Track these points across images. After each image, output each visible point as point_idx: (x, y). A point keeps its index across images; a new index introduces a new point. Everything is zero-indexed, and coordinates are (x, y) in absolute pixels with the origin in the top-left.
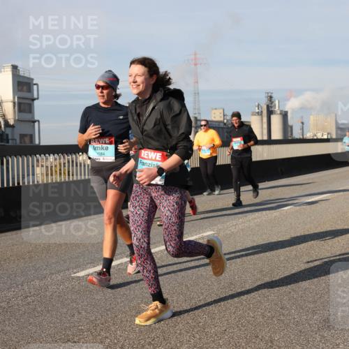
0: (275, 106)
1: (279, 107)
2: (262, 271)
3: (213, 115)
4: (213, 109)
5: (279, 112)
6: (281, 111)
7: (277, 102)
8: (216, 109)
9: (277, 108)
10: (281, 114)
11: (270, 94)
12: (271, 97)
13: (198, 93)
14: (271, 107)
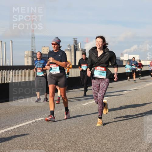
0: (79, 46)
1: (81, 47)
2: (70, 141)
3: (43, 51)
4: (43, 47)
5: (80, 50)
6: (82, 49)
7: (79, 44)
8: (44, 47)
9: (80, 47)
10: (82, 51)
11: (75, 40)
12: (76, 41)
13: (34, 37)
14: (76, 47)
